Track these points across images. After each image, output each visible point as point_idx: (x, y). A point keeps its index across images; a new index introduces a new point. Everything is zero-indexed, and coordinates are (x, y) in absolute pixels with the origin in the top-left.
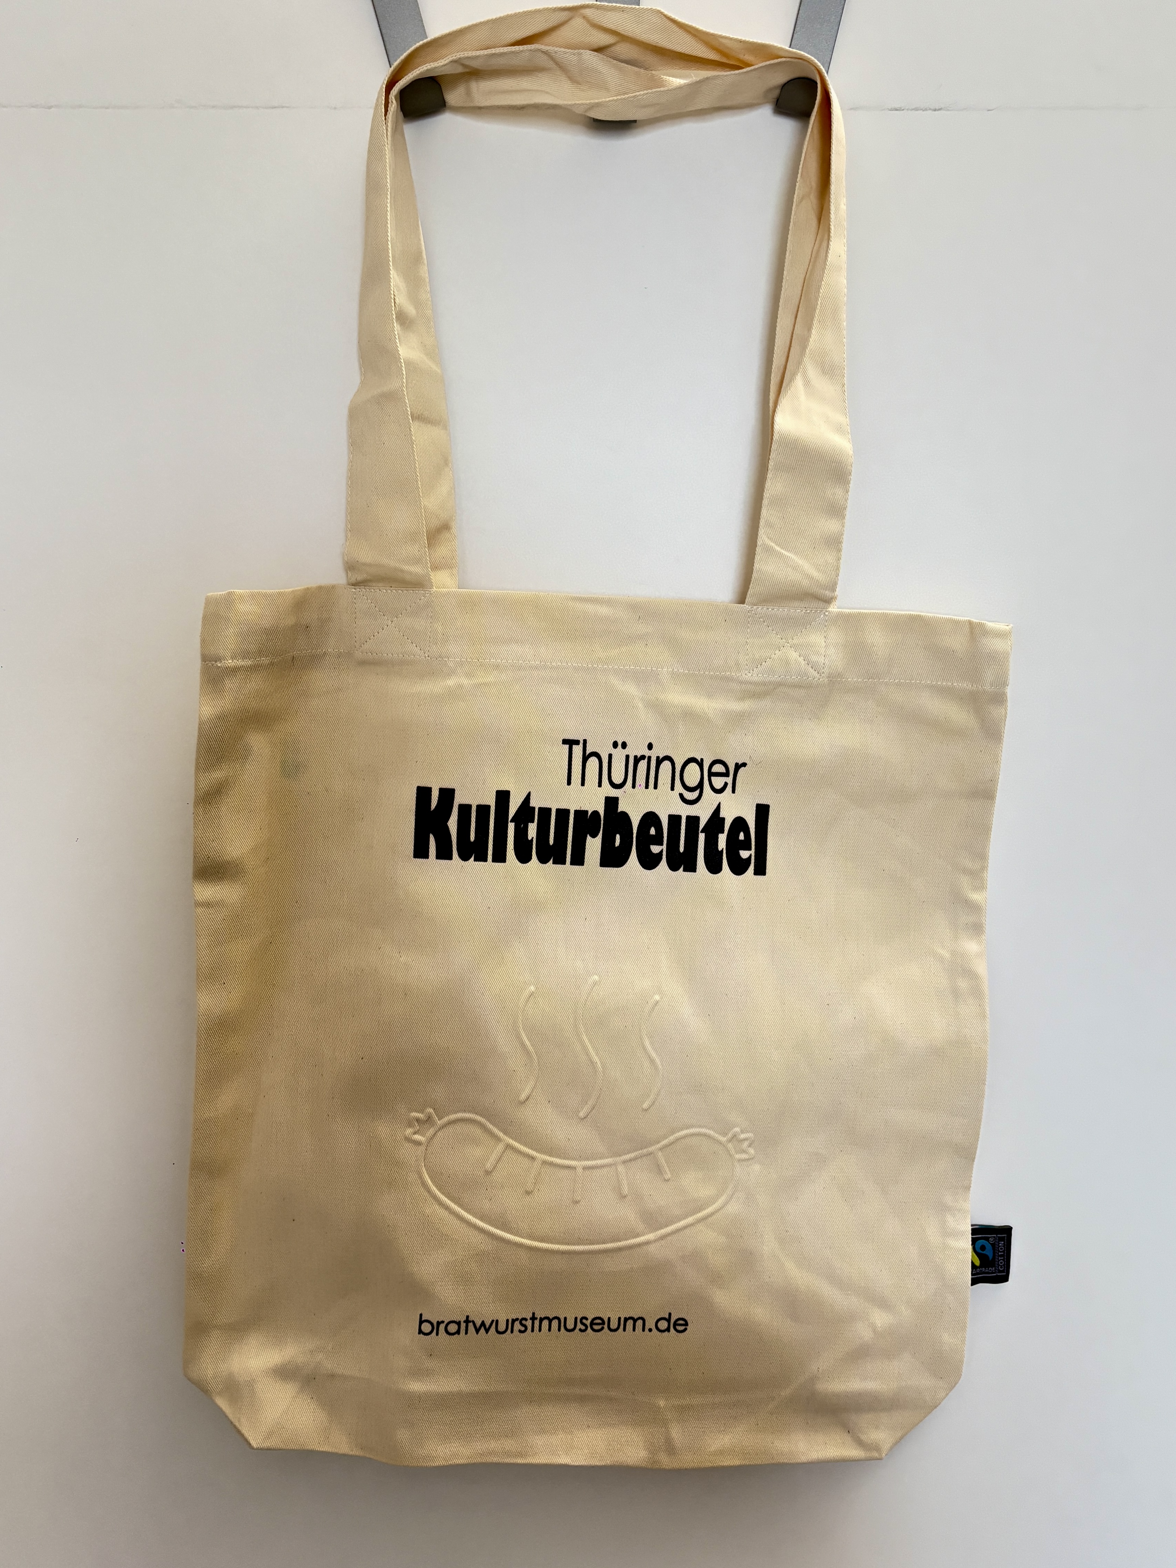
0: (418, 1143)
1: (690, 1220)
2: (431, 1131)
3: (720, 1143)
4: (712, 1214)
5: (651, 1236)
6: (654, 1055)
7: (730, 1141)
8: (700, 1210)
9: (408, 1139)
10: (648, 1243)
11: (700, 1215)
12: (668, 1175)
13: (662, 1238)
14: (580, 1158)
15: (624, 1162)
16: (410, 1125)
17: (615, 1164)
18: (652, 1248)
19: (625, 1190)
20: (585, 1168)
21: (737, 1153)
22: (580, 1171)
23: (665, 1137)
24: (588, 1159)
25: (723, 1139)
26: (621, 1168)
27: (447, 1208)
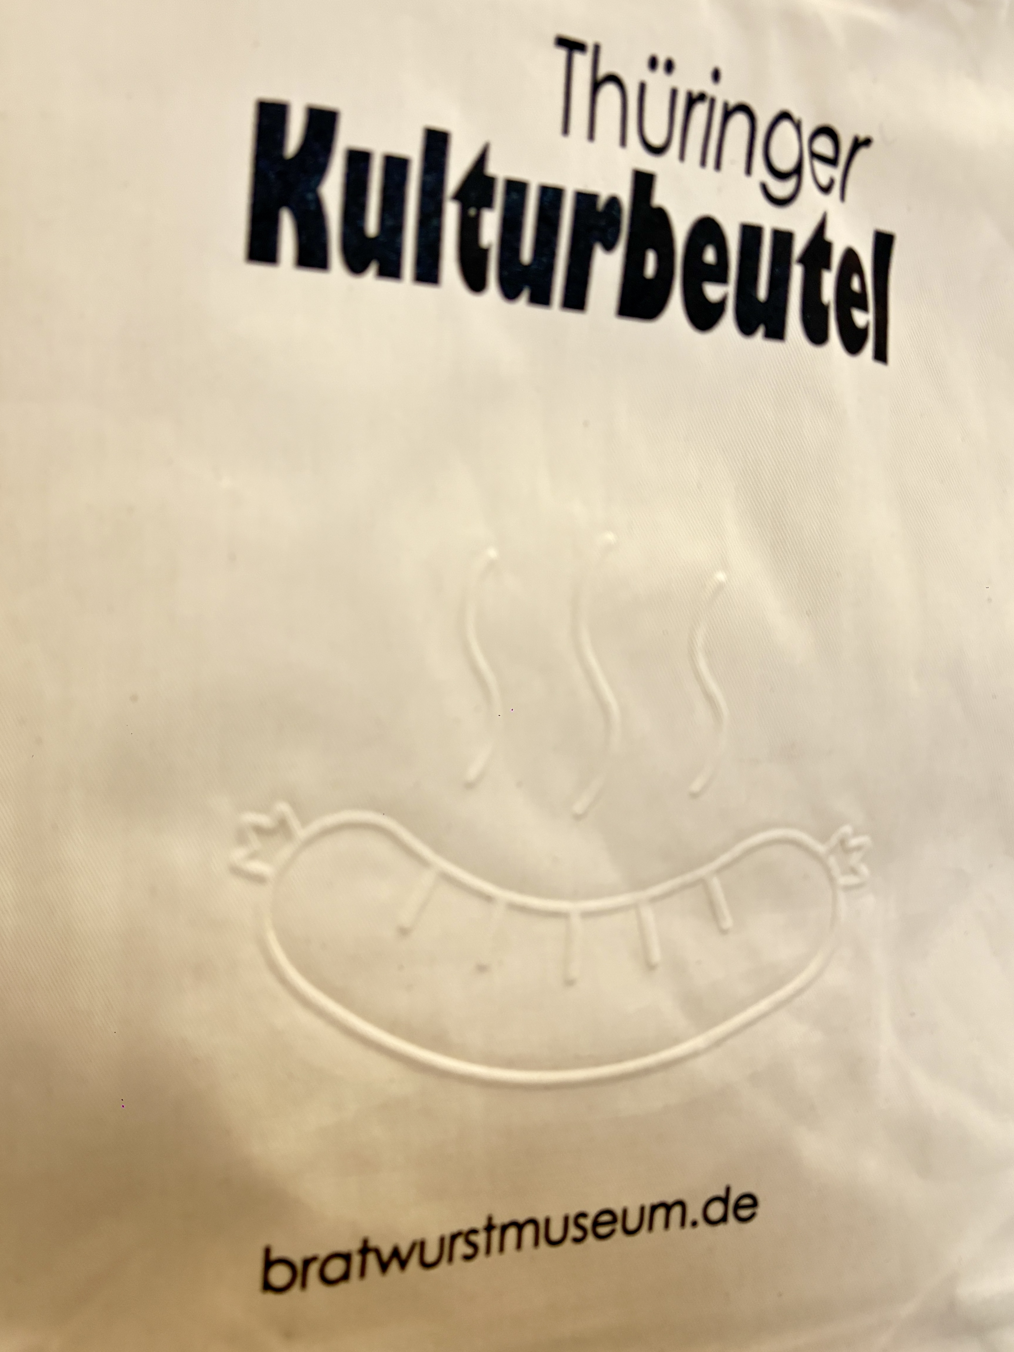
0: (259, 879)
1: (763, 1005)
2: (286, 852)
3: (814, 855)
4: (799, 992)
5: (699, 1042)
6: (714, 687)
7: (832, 851)
8: (781, 983)
9: (236, 871)
10: (695, 1054)
11: (781, 994)
12: (728, 923)
13: (718, 1043)
14: (575, 896)
15: (654, 900)
16: (241, 838)
17: (635, 906)
18: (701, 1063)
19: (656, 955)
20: (587, 915)
21: (844, 873)
22: (576, 921)
23: (725, 848)
24: (589, 896)
25: (821, 848)
26: (648, 914)
27: (321, 1013)
